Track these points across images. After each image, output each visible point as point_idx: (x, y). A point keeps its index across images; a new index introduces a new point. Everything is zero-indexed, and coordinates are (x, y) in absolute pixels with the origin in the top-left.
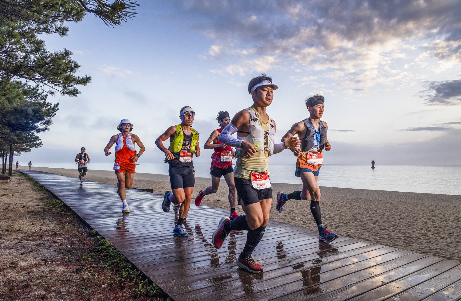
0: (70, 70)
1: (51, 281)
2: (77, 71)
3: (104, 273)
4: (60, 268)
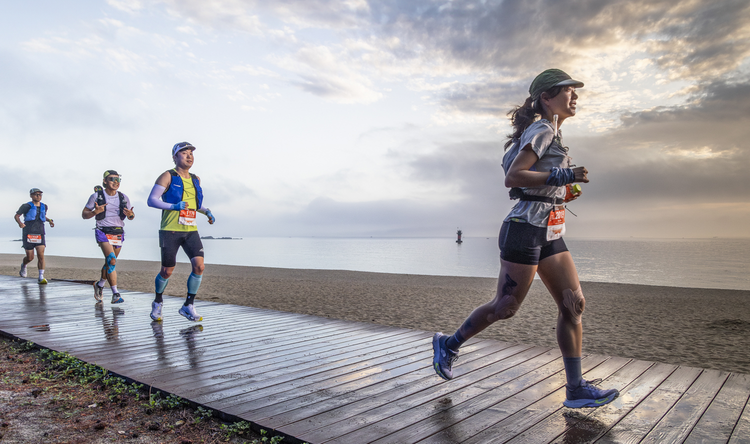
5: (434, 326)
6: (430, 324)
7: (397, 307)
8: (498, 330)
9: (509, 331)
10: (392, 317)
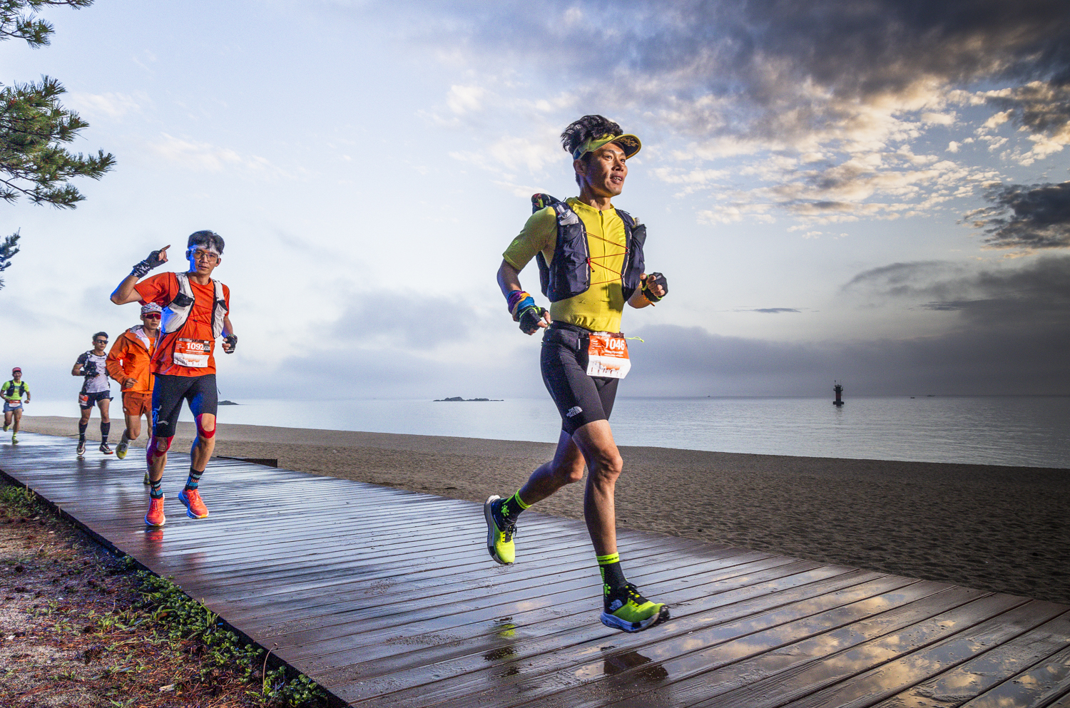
0: (58, 133)
1: (16, 681)
2: (76, 136)
3: (164, 659)
4: (41, 649)
5: (806, 544)
6: (799, 538)
7: (740, 509)
8: (926, 554)
9: (948, 556)
10: (731, 526)
